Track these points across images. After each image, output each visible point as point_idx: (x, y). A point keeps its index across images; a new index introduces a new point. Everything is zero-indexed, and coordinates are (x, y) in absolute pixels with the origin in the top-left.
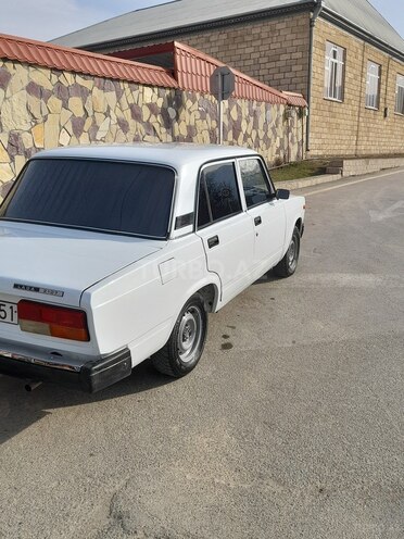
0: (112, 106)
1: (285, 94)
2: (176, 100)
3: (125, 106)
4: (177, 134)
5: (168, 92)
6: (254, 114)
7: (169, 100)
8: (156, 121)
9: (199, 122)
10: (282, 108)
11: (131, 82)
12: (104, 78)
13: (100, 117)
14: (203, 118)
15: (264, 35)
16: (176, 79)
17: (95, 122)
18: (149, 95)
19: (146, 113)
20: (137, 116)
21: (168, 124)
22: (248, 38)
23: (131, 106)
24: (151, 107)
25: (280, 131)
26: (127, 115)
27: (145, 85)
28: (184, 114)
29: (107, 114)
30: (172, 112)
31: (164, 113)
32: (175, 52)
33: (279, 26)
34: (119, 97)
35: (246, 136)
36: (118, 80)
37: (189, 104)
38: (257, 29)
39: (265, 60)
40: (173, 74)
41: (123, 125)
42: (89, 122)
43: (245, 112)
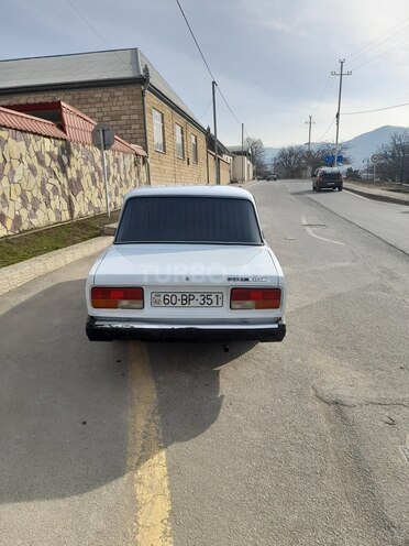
0: (24, 154)
1: (133, 146)
2: (66, 149)
3: (33, 154)
4: (69, 177)
5: (61, 142)
6: (117, 161)
7: (62, 149)
8: (55, 166)
9: (84, 167)
10: (133, 157)
11: (36, 134)
12: (16, 129)
13: (15, 163)
14: (86, 164)
16: (65, 132)
17: (12, 167)
18: (48, 145)
19: (48, 160)
20: (41, 162)
21: (63, 169)
22: (90, 100)
23: (37, 154)
24: (50, 154)
25: (134, 174)
26: (35, 161)
27: (45, 136)
28: (73, 160)
29: (20, 161)
30: (64, 158)
31: (60, 160)
32: (61, 110)
34: (27, 146)
35: (114, 178)
36: (26, 131)
37: (75, 152)
40: (62, 127)
41: (32, 169)
42: (7, 166)
43: (112, 160)
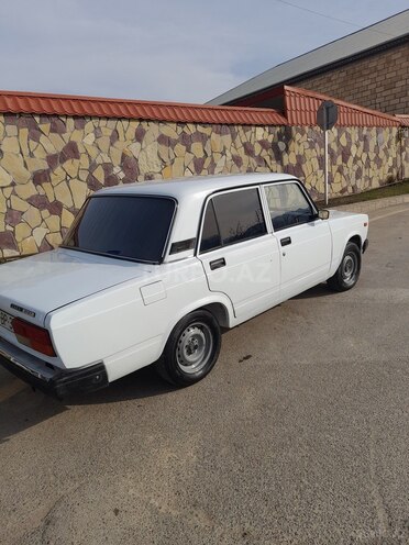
0: (228, 146)
1: (398, 117)
2: (286, 136)
3: (239, 144)
4: (286, 163)
5: (278, 129)
6: (365, 139)
7: (280, 136)
8: (266, 154)
9: (308, 152)
10: (395, 130)
11: (244, 125)
12: (221, 124)
13: (217, 157)
14: (312, 146)
15: (379, 68)
16: (287, 118)
17: (213, 160)
18: (260, 133)
19: (258, 149)
20: (249, 151)
21: (278, 157)
23: (244, 145)
24: (263, 144)
25: (393, 152)
26: (241, 152)
27: (257, 126)
28: (293, 146)
29: (223, 153)
30: (282, 145)
31: (275, 147)
32: (285, 95)
33: (394, 57)
34: (233, 138)
35: (356, 160)
36: (233, 124)
37: (298, 136)
38: (373, 63)
39: (382, 89)
40: (283, 113)
41: (237, 160)
42: (208, 161)
43: (355, 138)
